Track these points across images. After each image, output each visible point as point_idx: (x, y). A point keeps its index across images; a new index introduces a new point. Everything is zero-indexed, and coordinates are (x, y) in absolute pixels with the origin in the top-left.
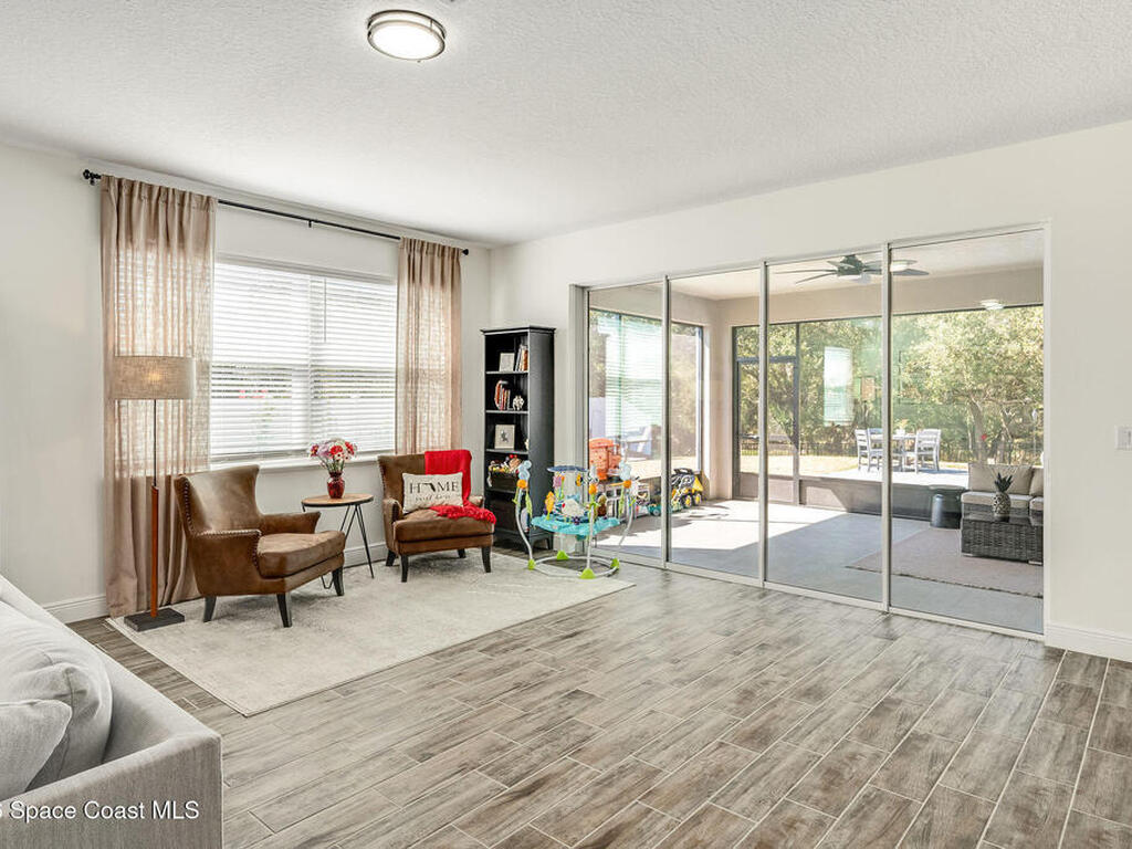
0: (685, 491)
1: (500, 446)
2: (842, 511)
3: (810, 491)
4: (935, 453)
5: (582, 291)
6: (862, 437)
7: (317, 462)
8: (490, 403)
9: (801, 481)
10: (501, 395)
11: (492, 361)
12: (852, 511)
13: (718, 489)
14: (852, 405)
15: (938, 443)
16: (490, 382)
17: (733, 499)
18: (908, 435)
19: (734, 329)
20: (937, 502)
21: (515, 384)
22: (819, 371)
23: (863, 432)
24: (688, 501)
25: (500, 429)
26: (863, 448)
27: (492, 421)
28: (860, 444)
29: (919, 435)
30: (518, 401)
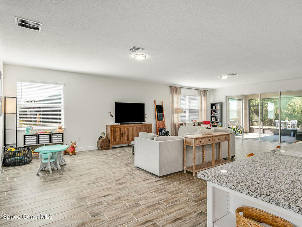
0: (240, 130)
1: (213, 121)
2: (273, 135)
3: (265, 131)
4: (295, 125)
5: (227, 97)
6: (277, 122)
7: (192, 122)
8: (211, 114)
9: (264, 129)
10: (213, 113)
11: (212, 108)
12: (275, 134)
13: (246, 130)
14: (275, 115)
15: (296, 123)
16: (211, 111)
17: (249, 132)
18: (289, 121)
19: (249, 100)
20: (292, 133)
21: (215, 111)
22: (266, 107)
23: (277, 121)
24: (240, 132)
25: (213, 118)
26: (277, 124)
27: (212, 117)
28: (276, 123)
29: (291, 121)
30: (216, 114)
